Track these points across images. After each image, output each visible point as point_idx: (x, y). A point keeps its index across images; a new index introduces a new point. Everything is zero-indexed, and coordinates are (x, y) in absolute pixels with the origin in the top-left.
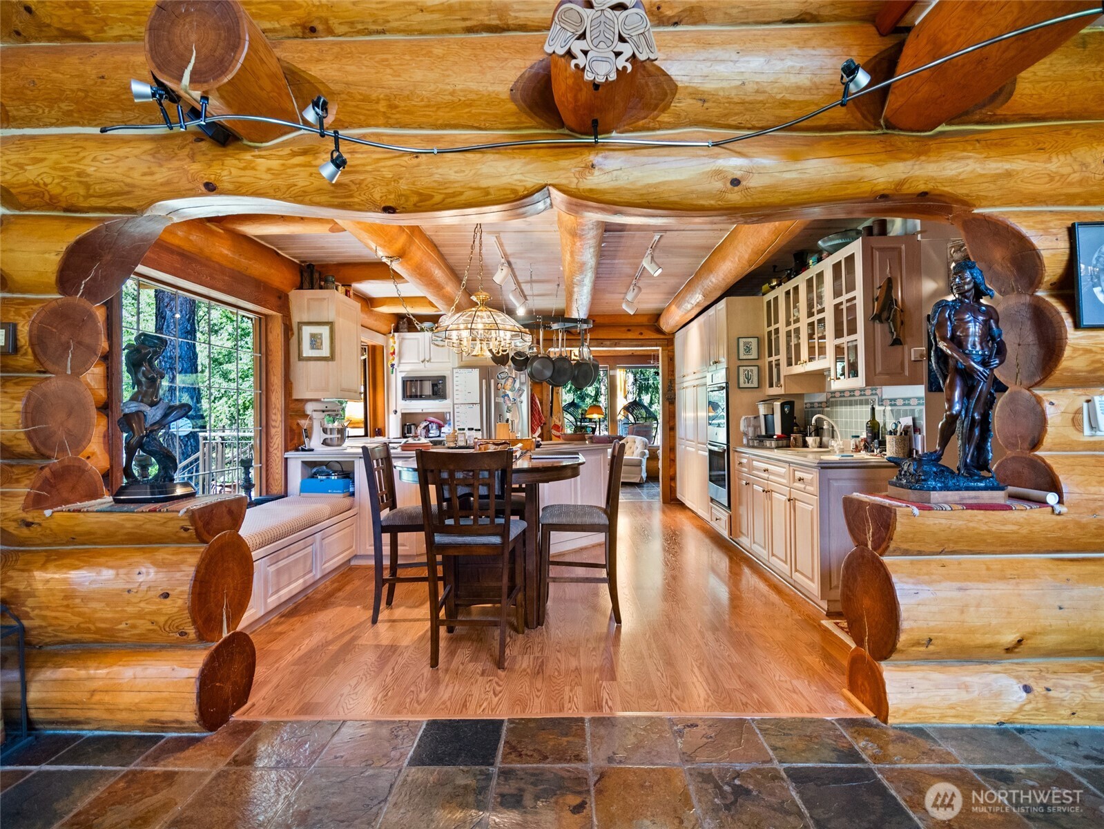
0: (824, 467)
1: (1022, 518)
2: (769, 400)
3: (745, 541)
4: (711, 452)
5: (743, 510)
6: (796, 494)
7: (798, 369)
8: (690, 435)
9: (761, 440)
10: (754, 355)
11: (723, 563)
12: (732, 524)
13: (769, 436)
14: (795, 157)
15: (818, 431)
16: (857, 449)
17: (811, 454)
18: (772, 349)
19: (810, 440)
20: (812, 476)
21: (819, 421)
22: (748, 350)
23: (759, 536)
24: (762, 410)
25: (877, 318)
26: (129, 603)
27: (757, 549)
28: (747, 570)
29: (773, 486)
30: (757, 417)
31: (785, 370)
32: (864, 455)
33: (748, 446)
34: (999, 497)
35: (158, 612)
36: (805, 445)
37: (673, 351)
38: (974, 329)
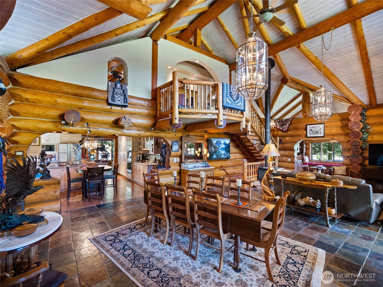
0: (148, 166)
1: (167, 171)
2: (140, 154)
3: (135, 179)
4: (128, 163)
5: (134, 174)
6: (144, 170)
7: (145, 149)
8: (122, 159)
9: (138, 161)
10: (137, 145)
11: (130, 184)
12: (133, 177)
13: (140, 160)
14: (146, 132)
15: (148, 159)
16: (153, 162)
17: (146, 164)
18: (140, 144)
19: (146, 161)
20: (146, 167)
21: (148, 158)
22: (136, 144)
23: (138, 178)
24: (138, 156)
25: (156, 144)
26: (48, 194)
27: (137, 180)
28: (135, 184)
29: (140, 169)
30: (137, 157)
31: (142, 149)
32: (154, 164)
33: (136, 162)
34: (165, 169)
35: (54, 195)
36: (145, 162)
37: (117, 140)
38: (164, 151)
